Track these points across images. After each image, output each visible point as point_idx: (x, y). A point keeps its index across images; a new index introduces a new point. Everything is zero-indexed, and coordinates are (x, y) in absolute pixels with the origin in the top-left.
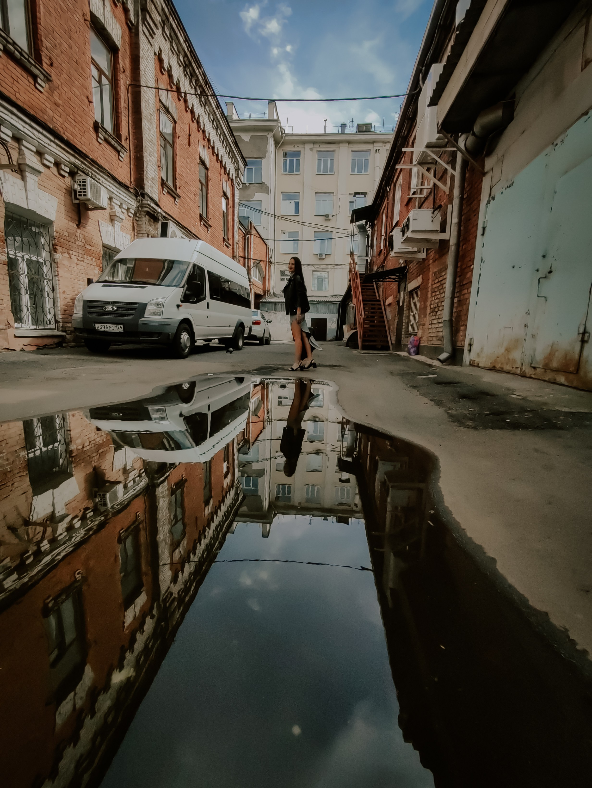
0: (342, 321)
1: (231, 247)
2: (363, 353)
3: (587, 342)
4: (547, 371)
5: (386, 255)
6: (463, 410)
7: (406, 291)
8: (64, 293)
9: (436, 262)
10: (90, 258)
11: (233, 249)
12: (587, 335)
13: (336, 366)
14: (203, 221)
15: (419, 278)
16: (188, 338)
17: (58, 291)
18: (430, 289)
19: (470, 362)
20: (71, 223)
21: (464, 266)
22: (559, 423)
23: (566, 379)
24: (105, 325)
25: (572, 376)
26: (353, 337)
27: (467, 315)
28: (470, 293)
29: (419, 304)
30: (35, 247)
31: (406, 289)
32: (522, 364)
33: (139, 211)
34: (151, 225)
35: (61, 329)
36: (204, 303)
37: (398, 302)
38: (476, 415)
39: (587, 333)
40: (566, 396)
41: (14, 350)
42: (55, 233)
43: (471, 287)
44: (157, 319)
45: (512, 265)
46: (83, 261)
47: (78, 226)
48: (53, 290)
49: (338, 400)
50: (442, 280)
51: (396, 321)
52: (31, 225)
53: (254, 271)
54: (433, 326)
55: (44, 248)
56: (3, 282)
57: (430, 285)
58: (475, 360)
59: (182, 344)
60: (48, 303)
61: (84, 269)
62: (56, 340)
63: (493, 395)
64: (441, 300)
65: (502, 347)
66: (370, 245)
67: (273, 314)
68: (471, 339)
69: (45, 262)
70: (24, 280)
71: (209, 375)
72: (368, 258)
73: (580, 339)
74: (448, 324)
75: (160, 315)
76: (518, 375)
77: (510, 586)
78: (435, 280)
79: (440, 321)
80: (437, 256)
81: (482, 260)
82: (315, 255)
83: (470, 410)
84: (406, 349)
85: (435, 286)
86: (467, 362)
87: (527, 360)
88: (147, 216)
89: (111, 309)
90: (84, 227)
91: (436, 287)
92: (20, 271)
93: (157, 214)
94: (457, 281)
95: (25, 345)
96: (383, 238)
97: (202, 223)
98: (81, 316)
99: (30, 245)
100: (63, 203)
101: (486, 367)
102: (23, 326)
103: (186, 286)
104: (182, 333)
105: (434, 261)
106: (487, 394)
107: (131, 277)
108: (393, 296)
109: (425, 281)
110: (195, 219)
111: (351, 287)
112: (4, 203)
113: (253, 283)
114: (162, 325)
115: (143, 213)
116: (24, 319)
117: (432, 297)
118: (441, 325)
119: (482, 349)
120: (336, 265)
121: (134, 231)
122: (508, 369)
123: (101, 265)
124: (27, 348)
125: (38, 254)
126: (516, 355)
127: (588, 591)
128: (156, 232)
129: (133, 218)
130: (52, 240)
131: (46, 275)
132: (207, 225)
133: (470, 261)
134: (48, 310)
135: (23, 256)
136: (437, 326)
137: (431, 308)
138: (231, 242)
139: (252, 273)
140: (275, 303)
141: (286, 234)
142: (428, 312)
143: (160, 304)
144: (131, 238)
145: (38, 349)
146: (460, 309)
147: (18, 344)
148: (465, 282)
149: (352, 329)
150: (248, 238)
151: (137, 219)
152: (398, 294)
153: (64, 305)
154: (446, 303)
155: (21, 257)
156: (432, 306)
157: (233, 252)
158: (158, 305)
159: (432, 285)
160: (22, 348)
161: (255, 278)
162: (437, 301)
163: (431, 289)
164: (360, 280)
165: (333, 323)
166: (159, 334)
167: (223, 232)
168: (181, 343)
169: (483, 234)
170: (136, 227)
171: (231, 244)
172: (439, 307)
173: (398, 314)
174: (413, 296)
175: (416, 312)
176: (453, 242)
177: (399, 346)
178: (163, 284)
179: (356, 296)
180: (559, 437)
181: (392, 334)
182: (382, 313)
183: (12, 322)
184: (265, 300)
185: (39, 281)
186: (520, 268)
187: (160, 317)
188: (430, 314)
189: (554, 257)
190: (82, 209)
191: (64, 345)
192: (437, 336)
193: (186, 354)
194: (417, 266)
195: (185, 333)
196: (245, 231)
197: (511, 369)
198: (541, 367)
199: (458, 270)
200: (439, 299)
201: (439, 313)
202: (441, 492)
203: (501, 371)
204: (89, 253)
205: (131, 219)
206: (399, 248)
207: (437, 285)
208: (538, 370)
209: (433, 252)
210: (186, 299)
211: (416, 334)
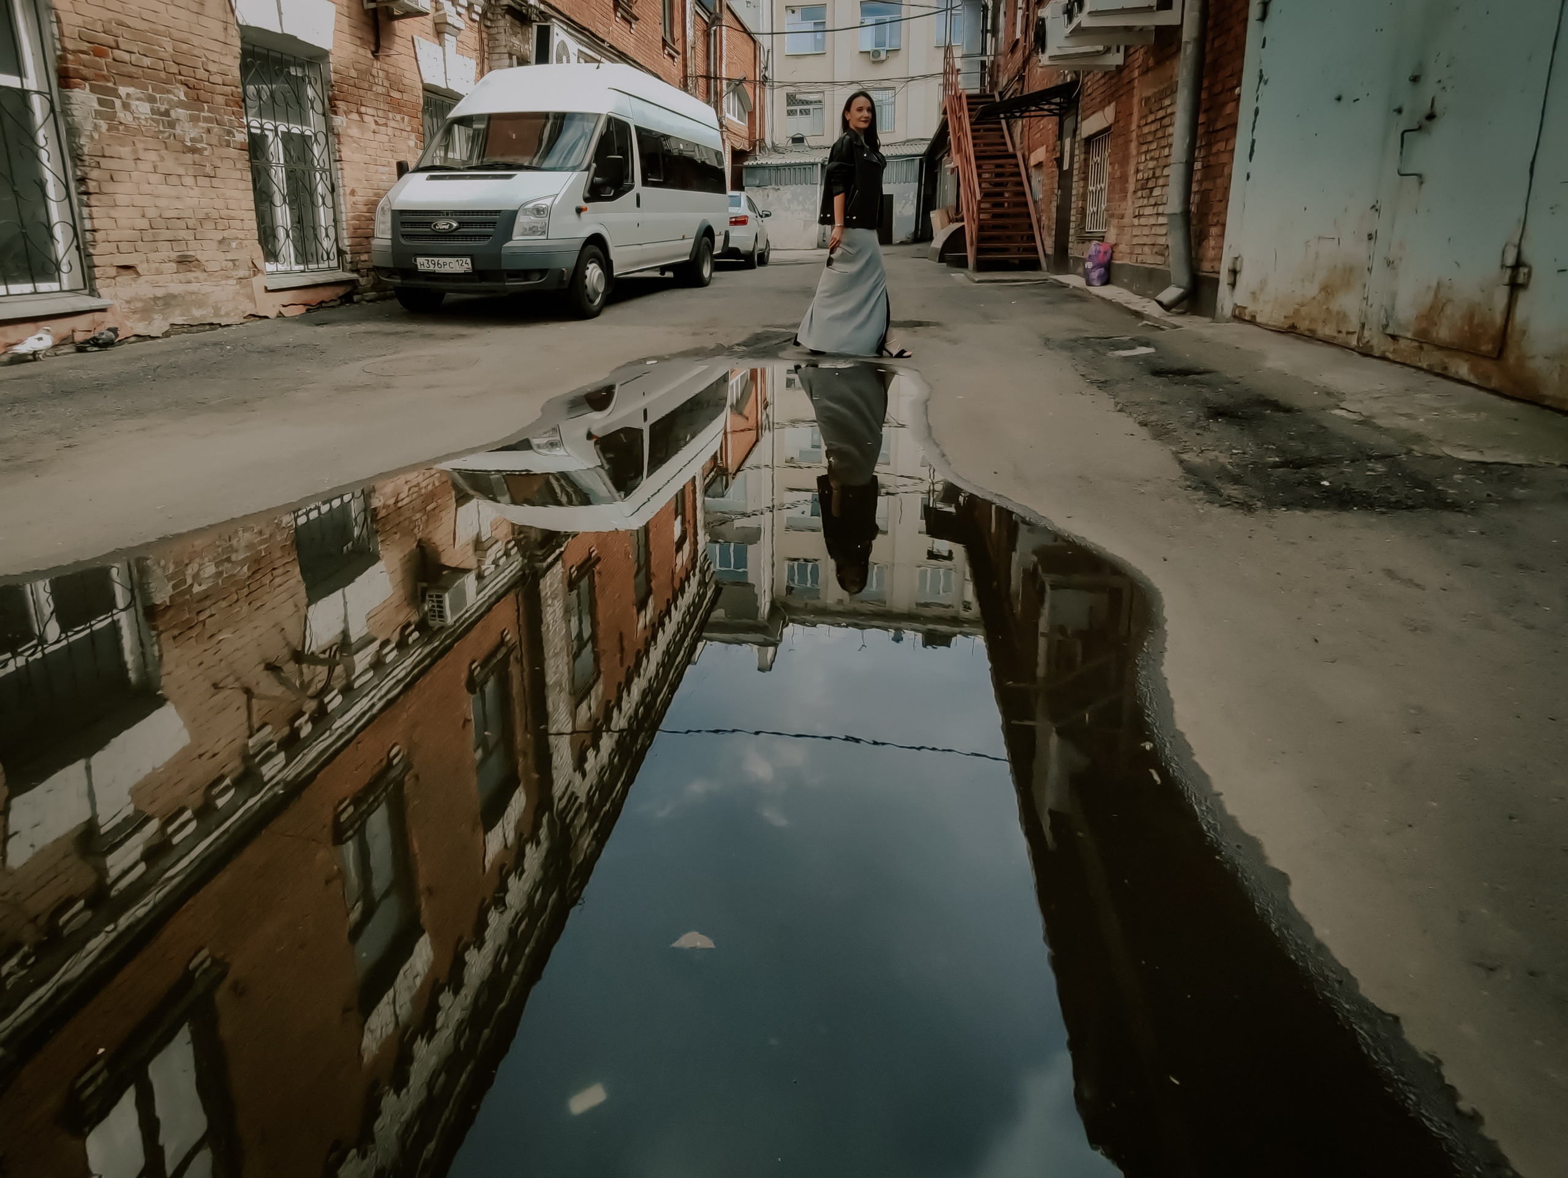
0: (927, 202)
1: (680, 57)
2: (979, 282)
3: (1524, 286)
4: (1425, 346)
5: (1027, 52)
6: (1216, 453)
7: (1078, 138)
8: (353, 193)
9: (1150, 74)
10: (398, 117)
11: (685, 59)
12: (1523, 270)
13: (920, 324)
14: (620, 9)
15: (1107, 109)
16: (600, 274)
17: (341, 191)
18: (1134, 135)
19: (1234, 310)
20: (361, 51)
21: (1218, 88)
22: (1451, 491)
23: (1473, 370)
24: (436, 259)
25: (1486, 365)
26: (955, 241)
27: (1225, 199)
28: (1233, 150)
29: (1108, 168)
30: (296, 107)
31: (1078, 132)
32: (1363, 325)
33: (490, 9)
34: (515, 34)
35: (349, 266)
36: (630, 197)
37: (1060, 161)
38: (1246, 465)
39: (1525, 265)
40: (1472, 417)
41: (266, 317)
42: (332, 74)
43: (1235, 135)
44: (537, 241)
45: (1336, 95)
46: (386, 125)
47: (375, 53)
48: (333, 190)
49: (929, 427)
50: (1163, 118)
51: (1054, 204)
52: (288, 64)
53: (730, 103)
54: (1143, 221)
55: (313, 108)
56: (242, 185)
57: (1134, 126)
58: (1245, 308)
59: (589, 289)
60: (324, 216)
61: (390, 142)
62: (340, 291)
63: (1288, 410)
64: (1162, 162)
65: (1312, 282)
66: (989, 27)
67: (772, 193)
68: (1236, 258)
69: (315, 135)
70: (278, 176)
71: (648, 363)
72: (985, 58)
73: (1506, 279)
74: (1179, 222)
75: (543, 233)
76: (1353, 350)
77: (1320, 947)
78: (1146, 116)
79: (1160, 211)
80: (1151, 62)
81: (1261, 77)
82: (865, 55)
83: (1234, 451)
84: (1080, 270)
85: (1146, 130)
86: (1228, 311)
87: (1376, 317)
88: (507, 17)
89: (447, 227)
90: (388, 56)
91: (1149, 133)
92: (271, 158)
93: (527, 10)
94: (1200, 121)
95: (284, 306)
96: (1020, 13)
97: (619, 15)
98: (389, 243)
99: (287, 104)
100: (345, 11)
101: (1274, 326)
102: (281, 267)
103: (594, 165)
104: (588, 266)
105: (1144, 73)
106: (1276, 406)
107: (482, 155)
108: (1047, 147)
109: (1123, 116)
110: (603, 8)
111: (948, 128)
112: (236, 27)
113: (727, 128)
114: (547, 254)
115: (499, 10)
116: (281, 254)
117: (1139, 154)
118: (1162, 220)
119: (1263, 284)
120: (913, 79)
121: (482, 50)
122: (1327, 333)
123: (421, 128)
124: (289, 312)
125: (303, 120)
126: (1348, 303)
127: (1491, 970)
128: (527, 46)
129: (479, 23)
130: (328, 90)
131: (318, 161)
132: (629, 18)
133: (1231, 76)
134: (323, 230)
135: (276, 128)
136: (1152, 221)
137: (1137, 181)
138: (679, 47)
139: (725, 106)
140: (777, 167)
141: (798, 12)
142: (1131, 187)
143: (543, 211)
144: (477, 64)
145: (308, 310)
146: (1206, 185)
147: (270, 306)
148: (1219, 125)
149: (951, 221)
150: (715, 31)
151: (489, 24)
152: (1059, 143)
153: (354, 218)
154: (1175, 173)
155: (272, 130)
156: (1140, 176)
157: (685, 66)
158: (538, 211)
159: (1139, 127)
160: (280, 313)
161: (732, 117)
162: (1151, 164)
163: (1138, 137)
164: (970, 117)
165: (906, 203)
166: (543, 272)
167: (662, 26)
168: (586, 287)
169: (1263, 18)
170: (486, 42)
171: (680, 51)
172: (1157, 178)
173: (1059, 188)
174: (1093, 150)
175: (1103, 186)
176: (1189, 34)
177: (1062, 260)
178: (544, 166)
179: (959, 150)
180: (1450, 532)
181: (1045, 233)
182: (1021, 184)
183: (260, 262)
184: (755, 163)
185: (307, 174)
186: (1355, 101)
187: (544, 237)
188: (1135, 192)
189: (1440, 81)
190: (381, 18)
191: (356, 298)
192: (1153, 245)
193: (597, 308)
194: (1103, 81)
195: (594, 265)
196: (709, 18)
197: (1336, 334)
198: (1409, 335)
199: (1204, 95)
200: (1157, 159)
201: (1156, 192)
202: (1168, 692)
203: (1311, 337)
204: (396, 106)
205: (476, 25)
206: (1059, 47)
207: (1153, 127)
208: (1403, 343)
209: (1142, 51)
210: (594, 194)
211: (1103, 237)
